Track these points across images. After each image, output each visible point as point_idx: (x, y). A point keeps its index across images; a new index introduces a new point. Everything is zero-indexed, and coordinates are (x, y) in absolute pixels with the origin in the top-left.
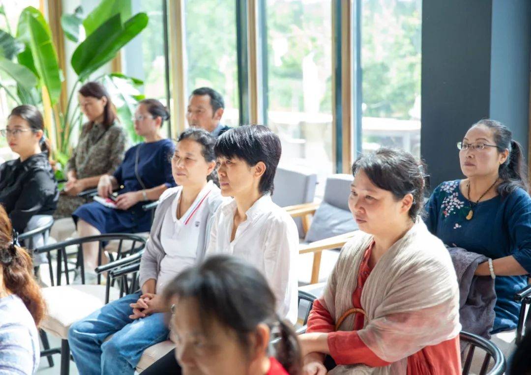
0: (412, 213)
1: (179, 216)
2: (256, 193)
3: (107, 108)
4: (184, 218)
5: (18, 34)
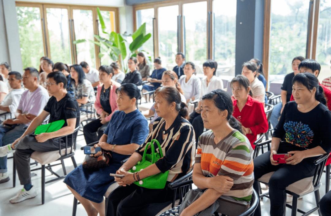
0: (255, 76)
1: (186, 82)
2: (212, 75)
3: (144, 60)
4: (187, 83)
5: (110, 39)
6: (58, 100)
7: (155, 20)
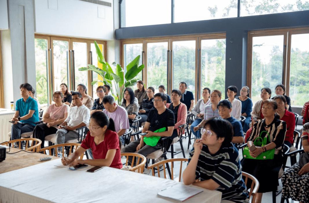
1: (204, 103)
3: (143, 87)
6: (160, 113)
7: (143, 53)
